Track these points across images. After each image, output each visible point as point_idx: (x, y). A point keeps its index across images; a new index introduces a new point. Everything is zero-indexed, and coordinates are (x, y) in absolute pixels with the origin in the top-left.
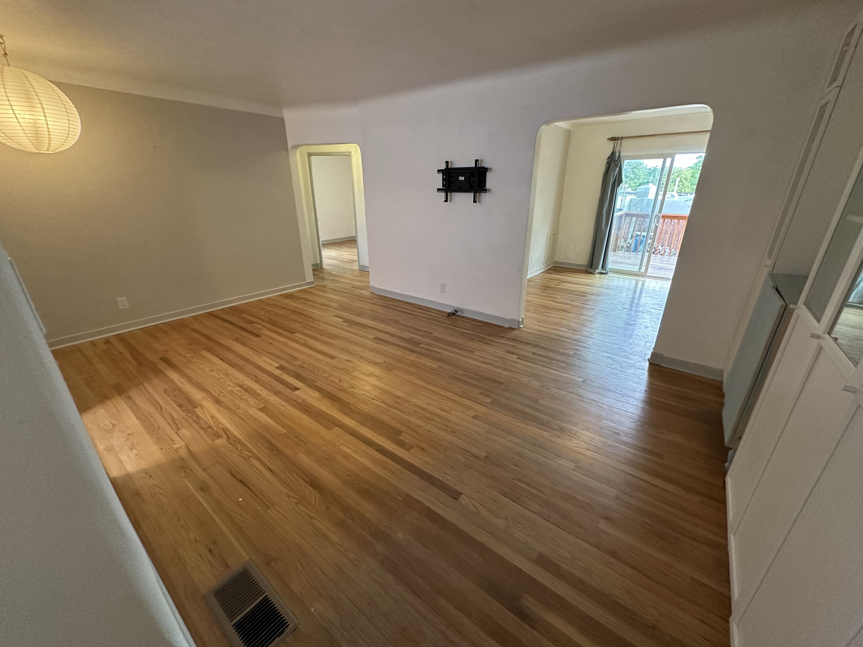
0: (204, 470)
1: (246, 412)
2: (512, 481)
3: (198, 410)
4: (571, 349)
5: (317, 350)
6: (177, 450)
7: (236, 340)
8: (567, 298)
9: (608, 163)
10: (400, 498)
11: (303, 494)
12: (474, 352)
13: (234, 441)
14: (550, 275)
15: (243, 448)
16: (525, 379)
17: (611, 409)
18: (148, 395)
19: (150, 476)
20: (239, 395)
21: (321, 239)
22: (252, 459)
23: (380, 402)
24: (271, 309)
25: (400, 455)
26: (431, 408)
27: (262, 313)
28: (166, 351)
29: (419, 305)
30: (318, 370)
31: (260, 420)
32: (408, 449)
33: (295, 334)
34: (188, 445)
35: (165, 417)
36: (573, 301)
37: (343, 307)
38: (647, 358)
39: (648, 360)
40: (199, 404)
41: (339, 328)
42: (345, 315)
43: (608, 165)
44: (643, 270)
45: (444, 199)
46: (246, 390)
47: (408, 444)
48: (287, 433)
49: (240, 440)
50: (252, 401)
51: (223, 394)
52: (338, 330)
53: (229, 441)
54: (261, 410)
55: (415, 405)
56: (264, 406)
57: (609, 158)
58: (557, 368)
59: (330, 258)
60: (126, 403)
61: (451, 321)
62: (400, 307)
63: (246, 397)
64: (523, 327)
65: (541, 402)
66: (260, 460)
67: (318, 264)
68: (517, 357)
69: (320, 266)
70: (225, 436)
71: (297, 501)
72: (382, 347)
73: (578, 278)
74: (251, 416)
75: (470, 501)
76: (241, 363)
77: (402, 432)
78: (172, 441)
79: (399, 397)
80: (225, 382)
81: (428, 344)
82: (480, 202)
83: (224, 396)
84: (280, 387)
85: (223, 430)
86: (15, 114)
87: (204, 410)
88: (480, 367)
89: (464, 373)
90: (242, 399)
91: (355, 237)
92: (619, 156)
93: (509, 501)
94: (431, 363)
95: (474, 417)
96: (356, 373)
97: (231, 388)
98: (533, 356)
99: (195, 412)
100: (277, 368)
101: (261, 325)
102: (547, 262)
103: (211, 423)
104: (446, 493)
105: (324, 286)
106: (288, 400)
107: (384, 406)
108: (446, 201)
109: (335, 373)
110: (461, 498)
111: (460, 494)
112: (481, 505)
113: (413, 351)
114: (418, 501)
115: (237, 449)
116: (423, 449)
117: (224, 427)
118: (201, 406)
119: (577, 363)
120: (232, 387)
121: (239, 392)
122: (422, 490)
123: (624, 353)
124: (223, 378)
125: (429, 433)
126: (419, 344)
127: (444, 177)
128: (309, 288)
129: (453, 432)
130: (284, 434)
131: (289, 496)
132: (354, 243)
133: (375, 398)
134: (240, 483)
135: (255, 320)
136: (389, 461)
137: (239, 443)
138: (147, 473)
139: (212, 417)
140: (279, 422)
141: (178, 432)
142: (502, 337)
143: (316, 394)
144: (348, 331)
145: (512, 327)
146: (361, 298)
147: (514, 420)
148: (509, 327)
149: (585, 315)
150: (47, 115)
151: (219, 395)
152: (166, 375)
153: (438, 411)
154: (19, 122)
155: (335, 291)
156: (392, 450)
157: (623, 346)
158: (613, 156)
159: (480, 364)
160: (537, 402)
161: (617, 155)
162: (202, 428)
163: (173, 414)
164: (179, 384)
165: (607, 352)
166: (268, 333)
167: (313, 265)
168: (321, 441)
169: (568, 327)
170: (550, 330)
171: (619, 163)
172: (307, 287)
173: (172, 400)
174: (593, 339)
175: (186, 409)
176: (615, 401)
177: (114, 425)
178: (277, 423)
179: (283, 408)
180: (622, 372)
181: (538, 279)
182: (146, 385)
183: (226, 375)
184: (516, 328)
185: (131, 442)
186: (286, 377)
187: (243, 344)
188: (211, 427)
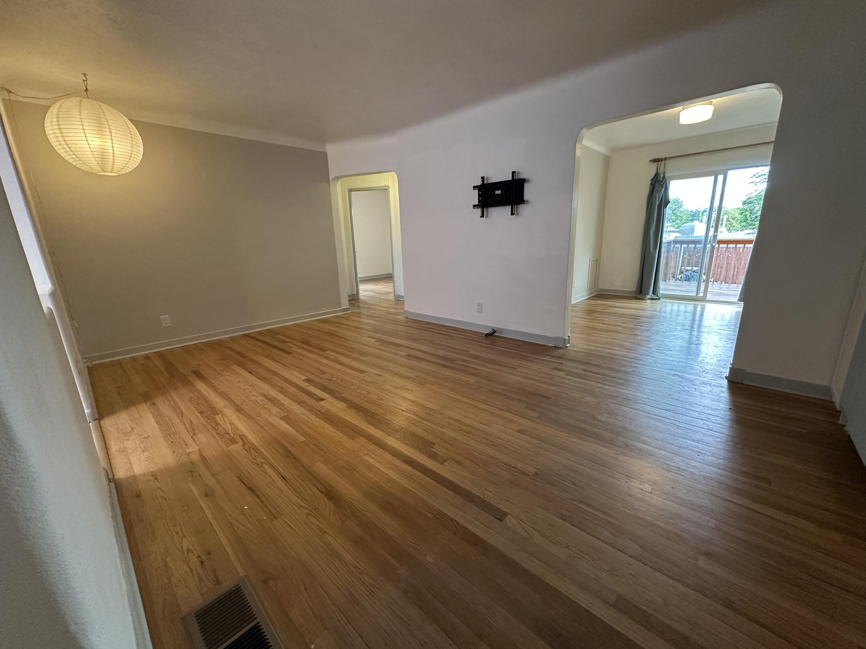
0: (213, 475)
1: (268, 420)
2: (571, 502)
3: (218, 418)
4: (628, 366)
5: (346, 364)
6: (189, 454)
7: (267, 356)
8: (617, 321)
9: (651, 184)
10: (431, 516)
11: (316, 504)
12: (515, 368)
13: (249, 447)
14: (594, 301)
15: (257, 455)
16: (577, 395)
17: (689, 427)
18: (172, 403)
19: (156, 479)
20: (262, 404)
21: (359, 276)
22: (265, 465)
23: (411, 413)
24: (305, 331)
25: (431, 467)
26: (467, 421)
27: (296, 334)
28: (199, 365)
29: (455, 328)
30: (345, 383)
31: (279, 427)
32: (442, 462)
33: (326, 352)
34: (202, 450)
35: (184, 422)
36: (624, 323)
37: (376, 330)
38: (724, 376)
39: (726, 377)
40: (220, 411)
41: (371, 347)
42: (378, 335)
43: (652, 186)
44: (701, 295)
45: (480, 215)
46: (269, 400)
47: (441, 456)
48: (307, 441)
49: (255, 446)
50: (274, 410)
51: (245, 403)
52: (371, 349)
53: (245, 447)
54: (282, 418)
55: (449, 417)
56: (285, 414)
57: (652, 179)
58: (613, 385)
59: (367, 291)
60: (149, 409)
61: (489, 341)
62: (437, 329)
63: (268, 406)
64: (570, 346)
65: (599, 417)
66: (274, 468)
67: (354, 295)
68: (566, 373)
69: (356, 296)
70: (241, 443)
71: (308, 512)
72: (414, 363)
73: (627, 303)
74: (271, 424)
75: (519, 523)
76: (268, 375)
77: (435, 444)
78: (186, 445)
79: (432, 410)
80: (250, 392)
81: (464, 361)
82: (517, 214)
83: (246, 405)
84: (306, 398)
85: (240, 436)
86: (86, 137)
87: (224, 417)
88: (523, 382)
89: (505, 388)
90: (265, 408)
91: (391, 274)
92: (664, 177)
93: (568, 525)
94: (467, 377)
95: (518, 431)
96: (387, 387)
97: (254, 398)
98: (584, 373)
99: (215, 418)
100: (304, 380)
101: (294, 344)
102: (591, 289)
103: (229, 428)
104: (487, 512)
105: (359, 313)
106: (311, 410)
107: (415, 417)
108: (482, 216)
109: (364, 385)
110: (506, 518)
111: (506, 514)
112: (533, 528)
113: (447, 367)
114: (452, 520)
115: (251, 455)
116: (459, 463)
117: (241, 434)
118: (222, 413)
119: (637, 380)
120: (256, 397)
121: (263, 401)
122: (457, 508)
123: (694, 371)
124: (249, 389)
125: (466, 446)
126: (455, 361)
127: (480, 193)
128: (343, 314)
129: (494, 445)
130: (303, 442)
131: (300, 507)
132: (391, 279)
133: (405, 410)
134: (248, 490)
135: (289, 340)
136: (418, 474)
137: (254, 449)
138: (155, 476)
139: (231, 424)
140: (298, 430)
141: (194, 437)
142: (547, 355)
143: (342, 405)
144: (379, 349)
145: (557, 346)
146: (396, 322)
147: (568, 435)
148: (553, 346)
149: (640, 336)
150: (113, 138)
151: (241, 404)
152: (194, 386)
153: (476, 424)
154: (89, 144)
155: (368, 316)
156: (422, 462)
157: (692, 364)
158: (657, 177)
159: (523, 380)
160: (594, 417)
161: (662, 176)
162: (218, 434)
163: (192, 420)
164: (206, 394)
165: (671, 370)
166: (299, 351)
167: (349, 296)
168: (342, 450)
169: (622, 347)
170: (600, 349)
171: (665, 184)
172: (342, 313)
173: (195, 408)
174: (654, 357)
175: (207, 415)
176: (691, 419)
177: (132, 429)
178: (297, 431)
179: (305, 417)
180: (695, 389)
181: (582, 305)
182: (173, 394)
183: (252, 386)
184: (562, 346)
185: (145, 446)
186: (312, 389)
187: (274, 359)
188: (228, 433)
